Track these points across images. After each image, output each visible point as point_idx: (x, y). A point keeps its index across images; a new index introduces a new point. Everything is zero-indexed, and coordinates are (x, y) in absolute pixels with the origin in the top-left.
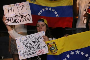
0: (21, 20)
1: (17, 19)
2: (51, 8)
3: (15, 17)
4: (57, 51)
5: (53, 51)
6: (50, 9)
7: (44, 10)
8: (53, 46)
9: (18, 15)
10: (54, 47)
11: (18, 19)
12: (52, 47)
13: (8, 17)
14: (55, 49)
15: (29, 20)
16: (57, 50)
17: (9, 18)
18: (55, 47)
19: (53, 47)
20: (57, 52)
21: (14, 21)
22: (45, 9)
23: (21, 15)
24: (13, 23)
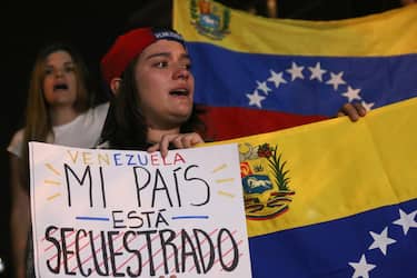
0: (158, 260)
1: (124, 250)
2: (322, 68)
3: (110, 234)
4: (286, 204)
5: (265, 197)
6: (317, 72)
7: (277, 78)
8: (259, 169)
9: (137, 222)
10: (266, 178)
11: (137, 253)
12: (251, 175)
13: (63, 230)
14: (276, 189)
15: (225, 268)
16: (288, 197)
17: (70, 239)
18: (273, 178)
19: (259, 178)
20: (287, 208)
21: (100, 259)
22: (287, 76)
23: (162, 226)
24: (95, 273)
